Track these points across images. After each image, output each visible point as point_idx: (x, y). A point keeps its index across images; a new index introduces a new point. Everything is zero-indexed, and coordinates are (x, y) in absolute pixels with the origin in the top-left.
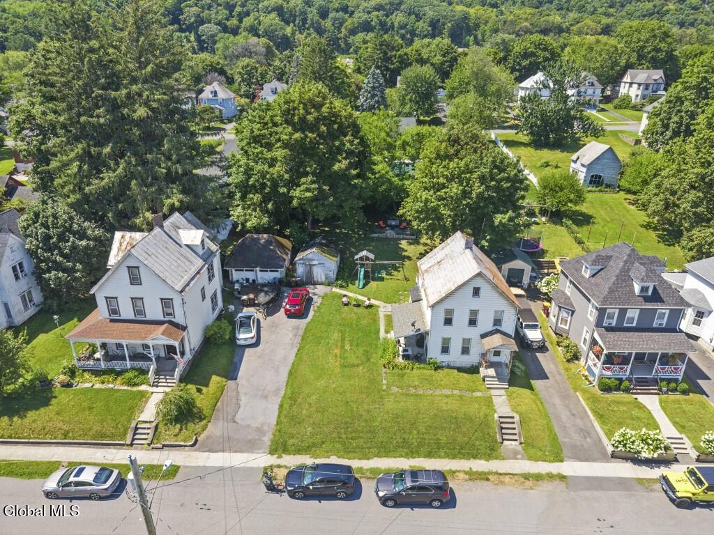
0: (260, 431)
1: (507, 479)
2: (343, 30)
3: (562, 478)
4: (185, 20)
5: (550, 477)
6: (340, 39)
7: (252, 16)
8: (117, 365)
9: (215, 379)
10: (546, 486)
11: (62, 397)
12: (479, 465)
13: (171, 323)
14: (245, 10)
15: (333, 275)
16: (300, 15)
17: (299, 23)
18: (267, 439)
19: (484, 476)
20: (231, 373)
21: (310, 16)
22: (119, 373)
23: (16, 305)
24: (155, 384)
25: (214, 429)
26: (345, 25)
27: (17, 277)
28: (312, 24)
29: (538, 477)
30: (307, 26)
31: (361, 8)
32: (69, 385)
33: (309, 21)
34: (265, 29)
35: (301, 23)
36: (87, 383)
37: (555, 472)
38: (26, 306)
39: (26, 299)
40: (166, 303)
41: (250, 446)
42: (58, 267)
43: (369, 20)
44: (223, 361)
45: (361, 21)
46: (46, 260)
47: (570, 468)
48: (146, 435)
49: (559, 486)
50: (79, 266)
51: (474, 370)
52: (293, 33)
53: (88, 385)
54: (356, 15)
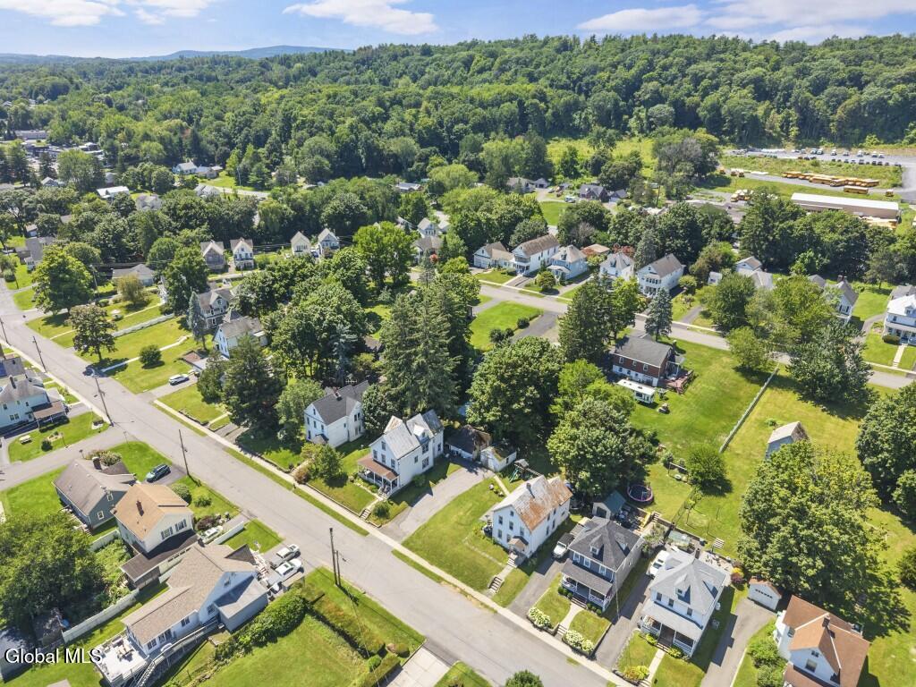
0: (405, 534)
1: (473, 600)
2: (839, 111)
3: (496, 612)
4: (640, 96)
5: (492, 609)
6: (833, 121)
7: (720, 92)
8: (370, 479)
9: (404, 503)
10: (486, 611)
11: (348, 486)
12: (469, 590)
13: (393, 471)
14: (714, 82)
15: (499, 469)
16: (782, 90)
17: (779, 99)
18: (404, 538)
19: (466, 594)
20: (412, 504)
21: (795, 91)
22: (371, 484)
23: (353, 431)
24: (380, 495)
25: (390, 525)
26: (844, 104)
27: (356, 420)
28: (796, 102)
29: (486, 607)
30: (788, 104)
31: (880, 78)
32: (352, 481)
33: (792, 99)
34: (729, 110)
35: (782, 100)
36: (359, 483)
37: (495, 609)
38: (356, 433)
39: (358, 429)
40: (393, 462)
41: (396, 538)
42: (371, 422)
43: (886, 97)
44: (413, 496)
45: (872, 98)
46: (368, 417)
47: (506, 612)
48: (366, 515)
49: (491, 613)
50: (379, 423)
51: (507, 551)
52: (767, 114)
53: (358, 484)
54: (867, 89)
